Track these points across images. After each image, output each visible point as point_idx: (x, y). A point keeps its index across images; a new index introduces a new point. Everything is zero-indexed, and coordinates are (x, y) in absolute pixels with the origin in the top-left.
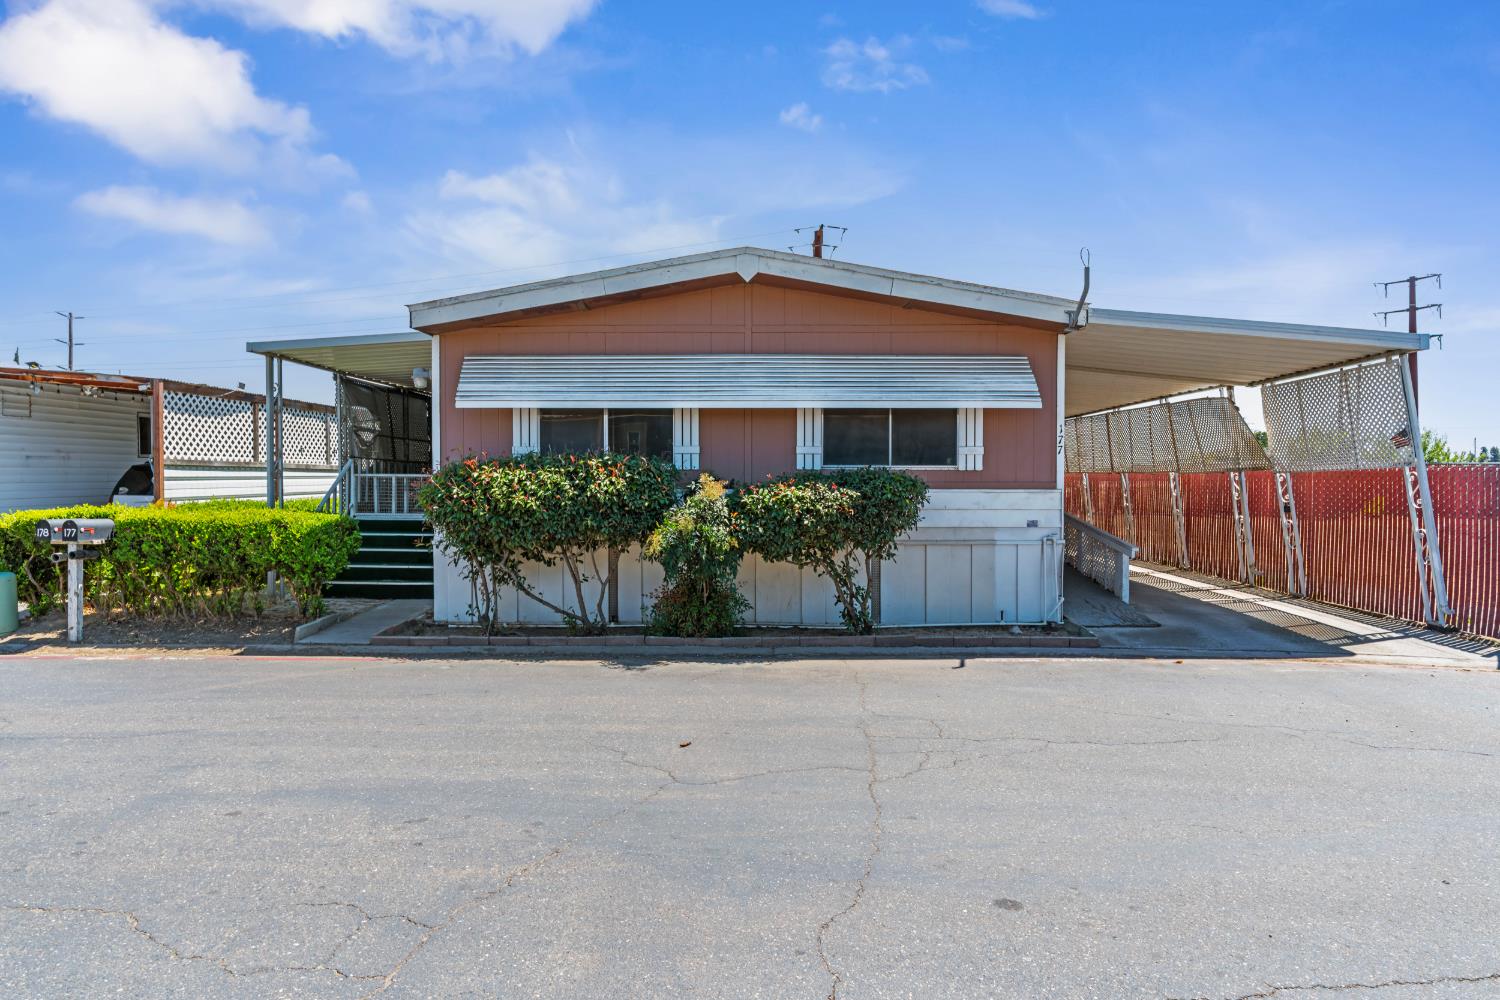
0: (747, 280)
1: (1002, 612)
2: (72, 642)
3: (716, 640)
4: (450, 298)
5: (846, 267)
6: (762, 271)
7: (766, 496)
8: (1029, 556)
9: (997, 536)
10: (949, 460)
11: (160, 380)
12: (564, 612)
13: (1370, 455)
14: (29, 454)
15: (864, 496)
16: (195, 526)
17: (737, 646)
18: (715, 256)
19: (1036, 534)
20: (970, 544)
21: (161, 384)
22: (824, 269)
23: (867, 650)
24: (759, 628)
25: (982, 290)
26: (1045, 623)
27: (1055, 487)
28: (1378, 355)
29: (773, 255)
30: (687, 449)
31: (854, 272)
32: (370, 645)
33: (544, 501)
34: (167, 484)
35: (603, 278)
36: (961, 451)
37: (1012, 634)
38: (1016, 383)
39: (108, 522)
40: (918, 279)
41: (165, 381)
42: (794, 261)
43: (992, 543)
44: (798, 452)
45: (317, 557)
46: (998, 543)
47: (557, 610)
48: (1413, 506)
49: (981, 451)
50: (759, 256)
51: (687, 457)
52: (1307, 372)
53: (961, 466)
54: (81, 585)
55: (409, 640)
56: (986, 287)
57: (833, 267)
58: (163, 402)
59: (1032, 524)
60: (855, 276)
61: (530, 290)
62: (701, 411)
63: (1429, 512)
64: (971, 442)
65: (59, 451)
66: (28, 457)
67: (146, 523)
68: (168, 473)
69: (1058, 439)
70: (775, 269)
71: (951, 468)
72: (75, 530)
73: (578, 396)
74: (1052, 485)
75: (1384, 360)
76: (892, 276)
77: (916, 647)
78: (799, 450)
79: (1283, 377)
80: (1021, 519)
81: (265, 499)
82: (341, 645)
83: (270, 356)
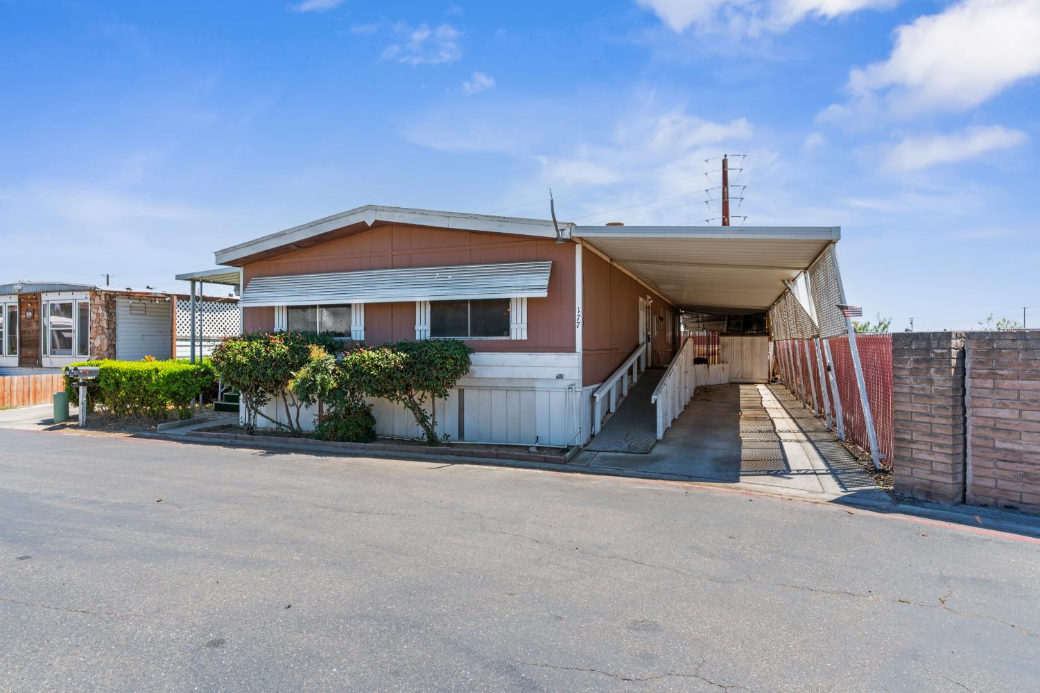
0: (370, 226)
1: (537, 437)
2: (79, 427)
5: (422, 212)
6: (377, 219)
7: (355, 357)
8: (557, 399)
9: (537, 385)
10: (505, 333)
11: (175, 295)
12: (277, 423)
14: (144, 333)
15: (413, 357)
17: (351, 448)
18: (353, 212)
19: (563, 384)
20: (518, 389)
21: (175, 297)
22: (410, 215)
23: (422, 456)
24: (392, 439)
25: (503, 219)
26: (566, 447)
27: (575, 352)
28: (826, 246)
29: (383, 209)
30: (356, 328)
31: (427, 215)
32: (186, 435)
33: (251, 359)
34: (177, 348)
36: (513, 327)
37: (529, 452)
38: (536, 280)
39: (98, 368)
40: (463, 216)
41: (177, 295)
43: (533, 389)
44: (416, 329)
45: (174, 388)
46: (536, 389)
47: (273, 421)
49: (526, 326)
50: (376, 210)
51: (358, 333)
53: (513, 338)
54: (85, 399)
55: (202, 434)
56: (504, 218)
57: (415, 213)
58: (176, 305)
59: (560, 377)
60: (428, 217)
62: (365, 304)
64: (519, 321)
65: (161, 332)
66: (143, 335)
68: (178, 343)
69: (577, 317)
70: (385, 217)
71: (507, 338)
72: (77, 372)
74: (572, 349)
75: (827, 249)
76: (448, 215)
77: (450, 456)
78: (417, 327)
80: (552, 373)
81: (190, 359)
82: (174, 435)
83: (193, 281)
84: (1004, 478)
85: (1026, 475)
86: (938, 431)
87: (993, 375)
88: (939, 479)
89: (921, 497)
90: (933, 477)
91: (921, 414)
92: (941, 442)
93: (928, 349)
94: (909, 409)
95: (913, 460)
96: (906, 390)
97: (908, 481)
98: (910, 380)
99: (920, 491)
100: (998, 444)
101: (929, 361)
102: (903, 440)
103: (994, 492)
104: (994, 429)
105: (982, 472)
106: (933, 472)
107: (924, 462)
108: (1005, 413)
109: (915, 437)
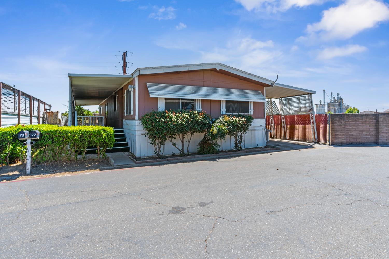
0: (218, 70)
1: (257, 144)
2: (28, 174)
3: (218, 154)
4: (151, 67)
6: (221, 69)
8: (261, 132)
9: (256, 128)
10: (248, 112)
13: (304, 112)
16: (75, 132)
18: (212, 64)
19: (262, 128)
26: (264, 146)
27: (264, 118)
28: (306, 94)
30: (199, 109)
31: (237, 71)
32: (136, 164)
35: (188, 66)
36: (250, 111)
40: (248, 74)
42: (227, 67)
43: (255, 130)
48: (311, 121)
49: (253, 110)
50: (221, 65)
52: (290, 97)
53: (250, 114)
55: (147, 161)
59: (261, 126)
61: (171, 67)
62: (202, 100)
63: (315, 122)
64: (251, 109)
67: (56, 131)
71: (248, 114)
72: (35, 134)
73: (180, 95)
75: (307, 95)
76: (244, 72)
78: (221, 110)
79: (284, 97)
80: (259, 125)
82: (128, 165)
84: (350, 139)
85: (353, 138)
86: (343, 132)
87: (349, 121)
88: (343, 140)
89: (340, 144)
90: (342, 140)
91: (340, 129)
92: (343, 134)
93: (341, 117)
94: (337, 128)
95: (338, 138)
96: (337, 125)
97: (337, 142)
98: (338, 123)
99: (340, 143)
100: (350, 133)
101: (341, 119)
102: (336, 134)
103: (349, 142)
104: (349, 131)
105: (347, 138)
106: (342, 139)
107: (340, 138)
108: (350, 128)
109: (339, 133)
